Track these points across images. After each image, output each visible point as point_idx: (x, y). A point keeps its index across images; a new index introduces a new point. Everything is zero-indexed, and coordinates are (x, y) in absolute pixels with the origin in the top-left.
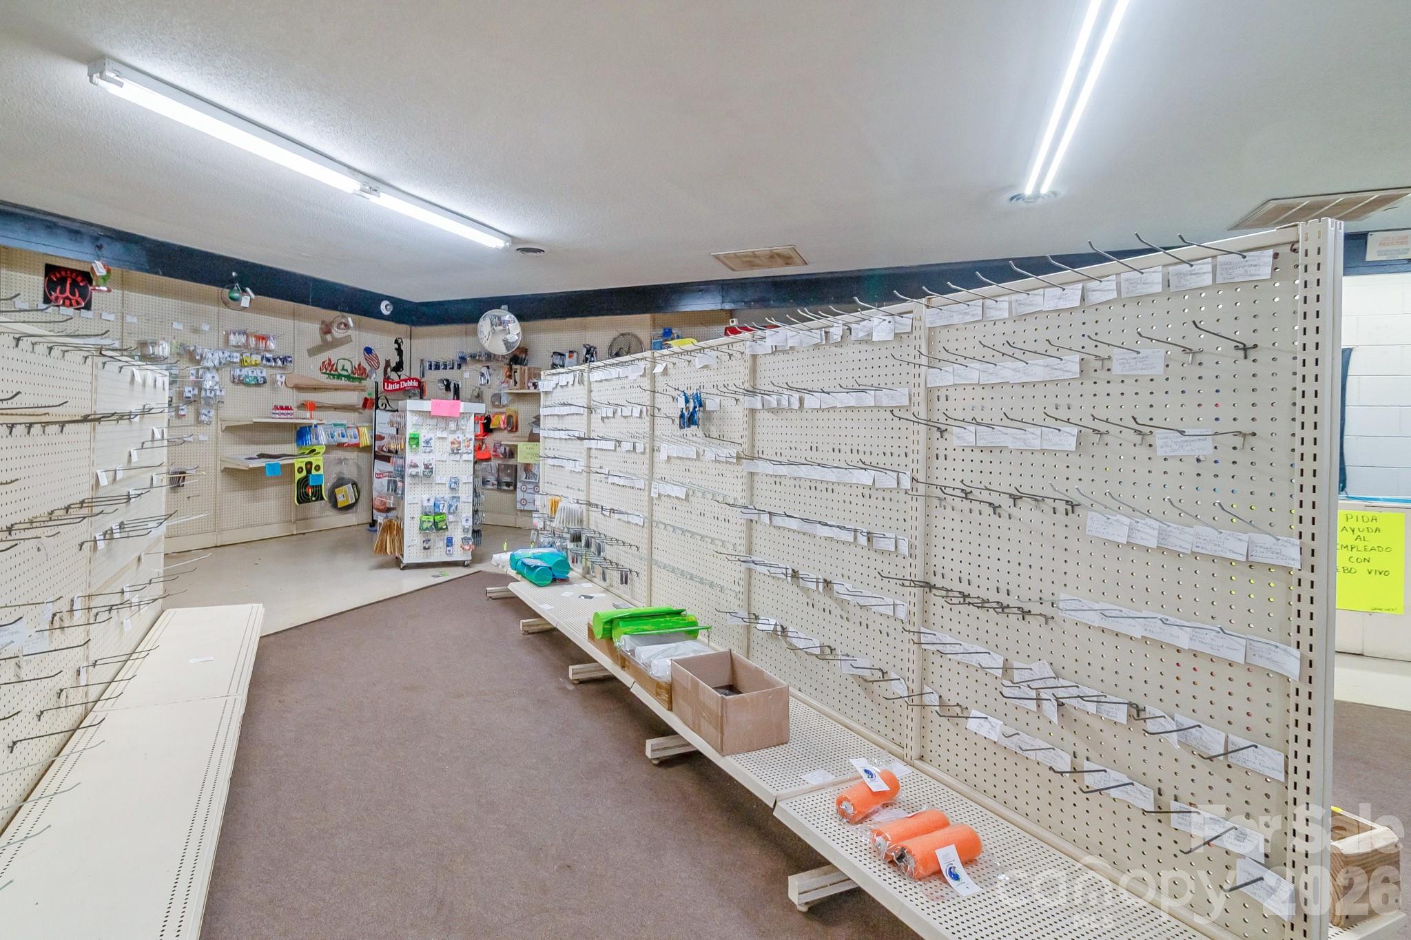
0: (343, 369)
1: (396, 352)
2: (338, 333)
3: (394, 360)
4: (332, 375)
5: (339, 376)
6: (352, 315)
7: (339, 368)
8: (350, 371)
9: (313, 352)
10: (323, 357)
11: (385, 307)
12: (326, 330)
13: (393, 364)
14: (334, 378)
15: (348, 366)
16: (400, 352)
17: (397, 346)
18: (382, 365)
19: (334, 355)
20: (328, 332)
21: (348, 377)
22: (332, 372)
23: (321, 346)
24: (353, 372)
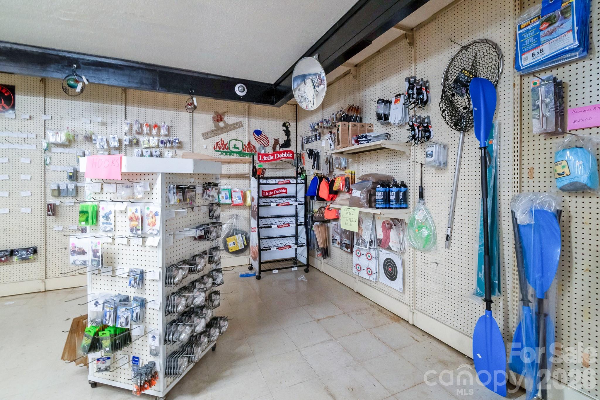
0: (235, 147)
1: (284, 133)
2: (229, 119)
3: (283, 138)
4: (225, 152)
5: (232, 153)
7: (232, 146)
8: (241, 149)
9: (207, 135)
10: (217, 139)
11: (239, 90)
12: (219, 118)
13: (282, 142)
14: (226, 154)
15: (239, 145)
16: (287, 133)
17: (285, 128)
18: (272, 143)
19: (226, 137)
20: (221, 120)
21: (240, 153)
22: (225, 150)
23: (213, 131)
24: (243, 149)
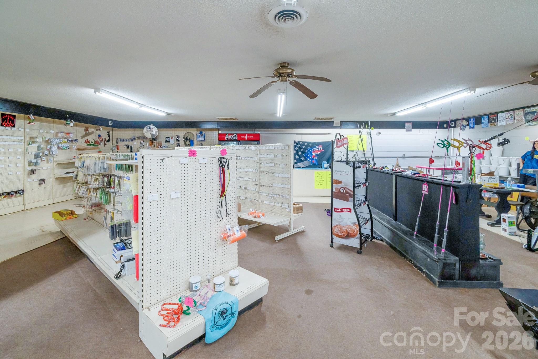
0: (92, 142)
1: (108, 136)
2: (90, 130)
3: (107, 138)
4: (88, 144)
5: (91, 145)
6: (102, 126)
7: (91, 142)
8: (94, 143)
9: (82, 137)
10: (85, 139)
11: (110, 123)
12: (87, 129)
13: (107, 140)
14: (89, 145)
15: (93, 141)
16: (109, 136)
17: (108, 134)
18: (104, 140)
19: (89, 138)
20: (87, 130)
21: (93, 145)
22: (89, 144)
23: (85, 135)
24: (95, 143)
